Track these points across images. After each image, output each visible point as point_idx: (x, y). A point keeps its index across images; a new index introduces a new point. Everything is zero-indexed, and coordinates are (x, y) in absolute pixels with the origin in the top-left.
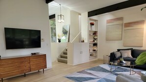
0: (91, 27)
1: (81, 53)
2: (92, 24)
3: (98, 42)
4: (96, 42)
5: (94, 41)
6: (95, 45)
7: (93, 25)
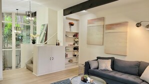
0: (70, 27)
1: (52, 59)
2: (71, 24)
3: (80, 45)
4: (76, 45)
5: (74, 44)
6: (76, 49)
7: (73, 25)
